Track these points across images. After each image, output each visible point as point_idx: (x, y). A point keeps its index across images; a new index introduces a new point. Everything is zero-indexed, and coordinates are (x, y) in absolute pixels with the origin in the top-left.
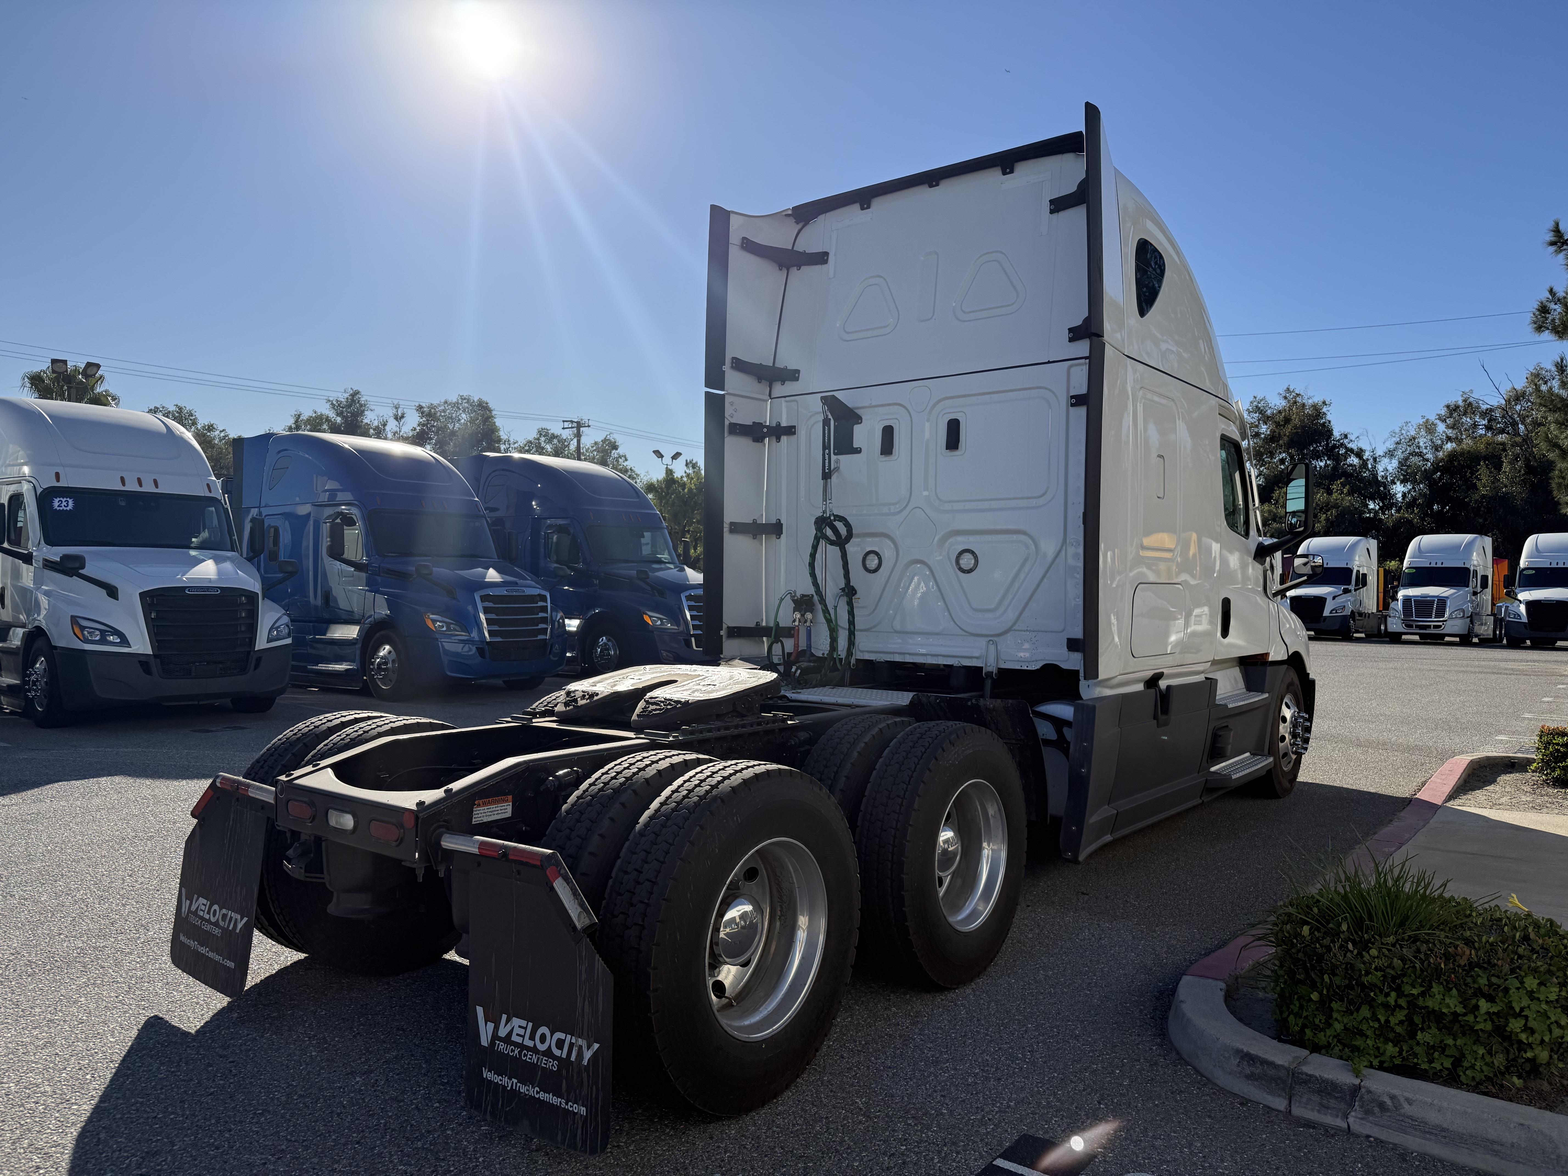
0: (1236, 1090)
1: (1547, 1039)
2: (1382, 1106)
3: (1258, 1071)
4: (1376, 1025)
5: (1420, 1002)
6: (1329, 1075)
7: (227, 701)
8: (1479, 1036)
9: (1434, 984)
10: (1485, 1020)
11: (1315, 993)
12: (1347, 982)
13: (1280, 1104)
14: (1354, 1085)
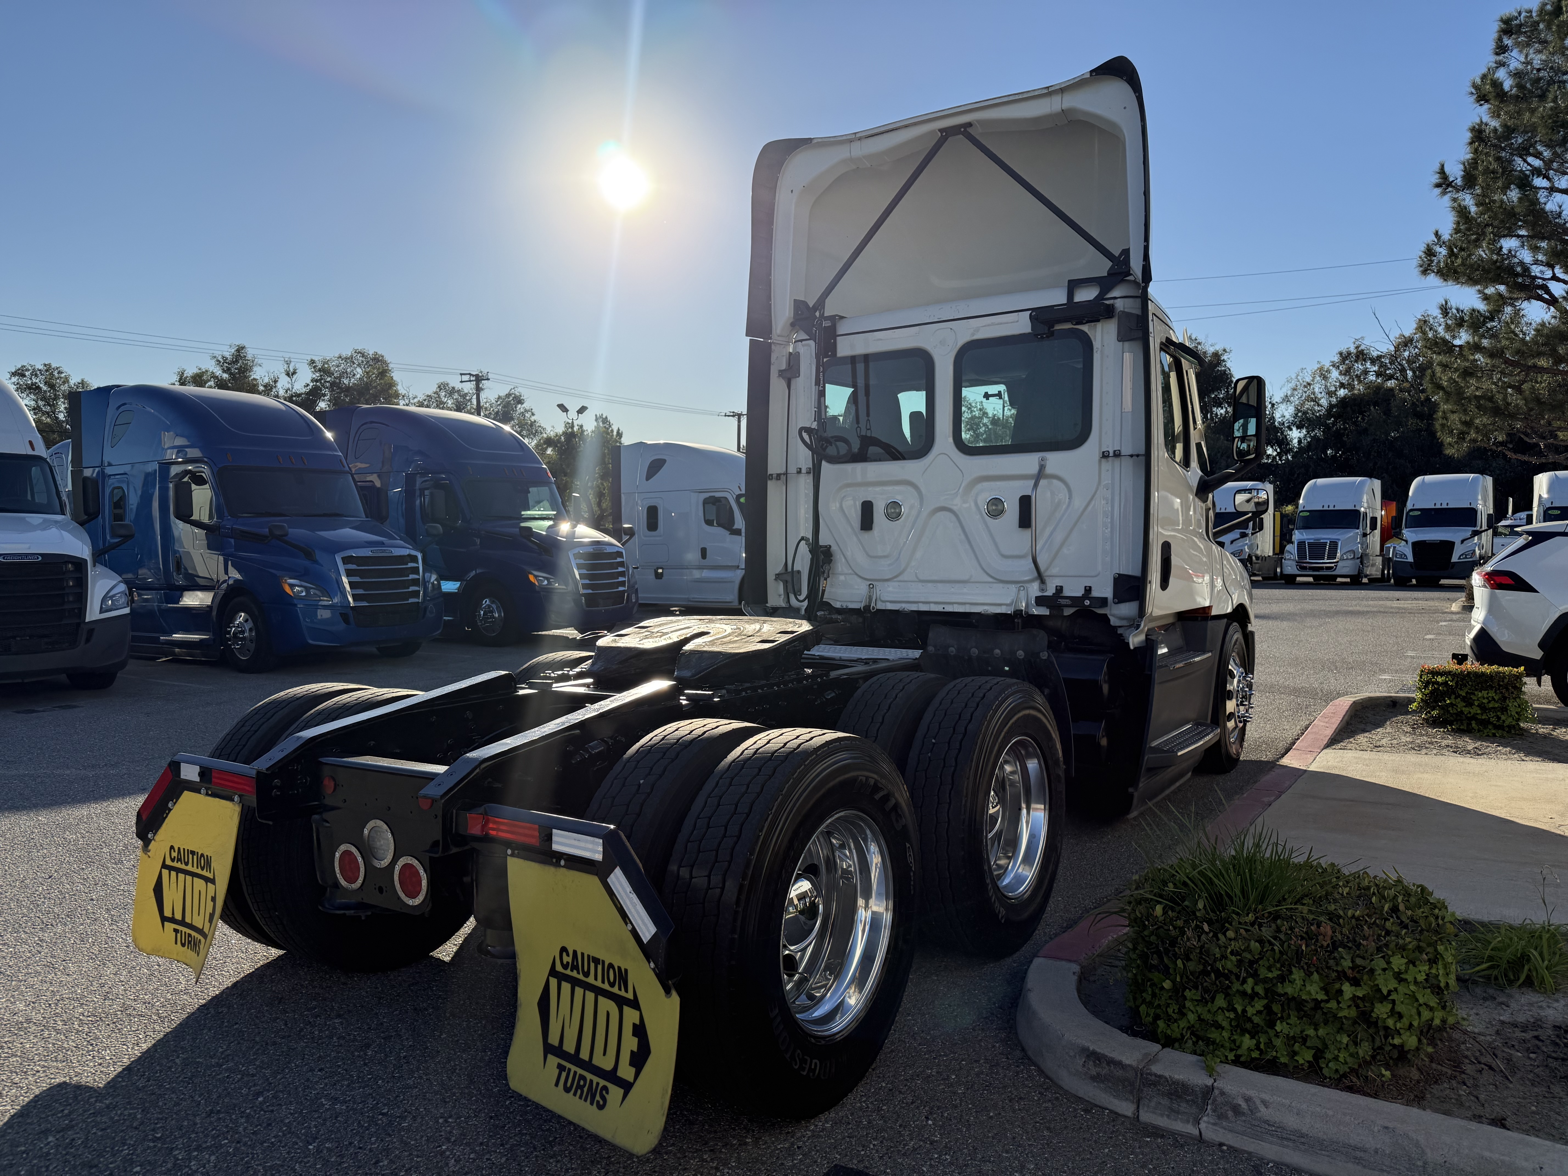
0: (1081, 1094)
1: (1415, 1023)
2: (1236, 1110)
3: (1104, 1071)
4: (1232, 1015)
5: (1280, 989)
6: (1179, 1076)
7: (63, 678)
8: (1343, 1023)
9: (1294, 969)
10: (1349, 1007)
11: (1168, 981)
12: (1201, 967)
13: (1126, 1108)
14: (1207, 1086)
